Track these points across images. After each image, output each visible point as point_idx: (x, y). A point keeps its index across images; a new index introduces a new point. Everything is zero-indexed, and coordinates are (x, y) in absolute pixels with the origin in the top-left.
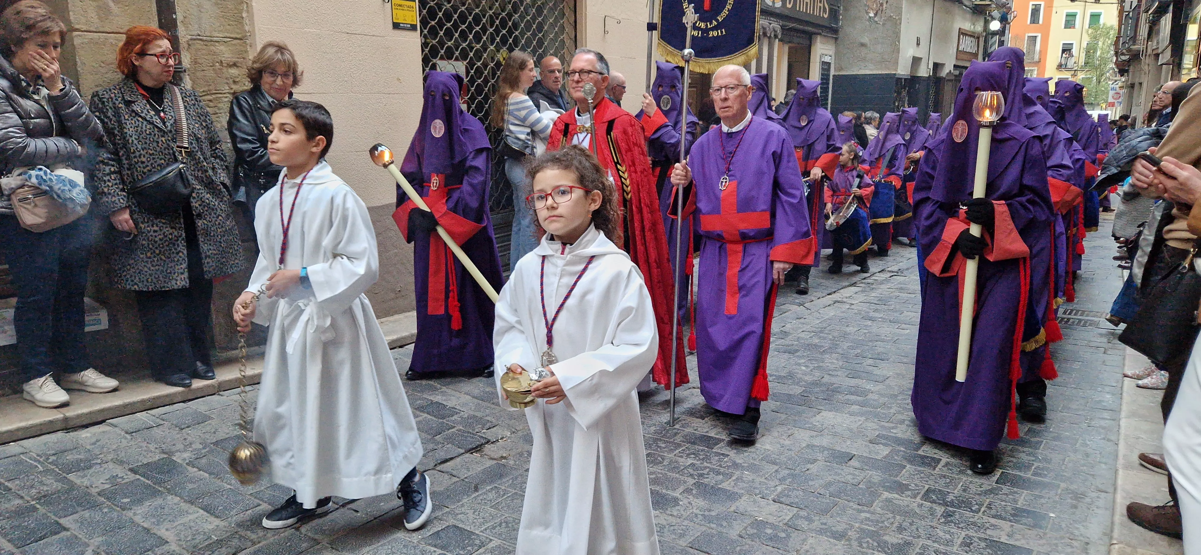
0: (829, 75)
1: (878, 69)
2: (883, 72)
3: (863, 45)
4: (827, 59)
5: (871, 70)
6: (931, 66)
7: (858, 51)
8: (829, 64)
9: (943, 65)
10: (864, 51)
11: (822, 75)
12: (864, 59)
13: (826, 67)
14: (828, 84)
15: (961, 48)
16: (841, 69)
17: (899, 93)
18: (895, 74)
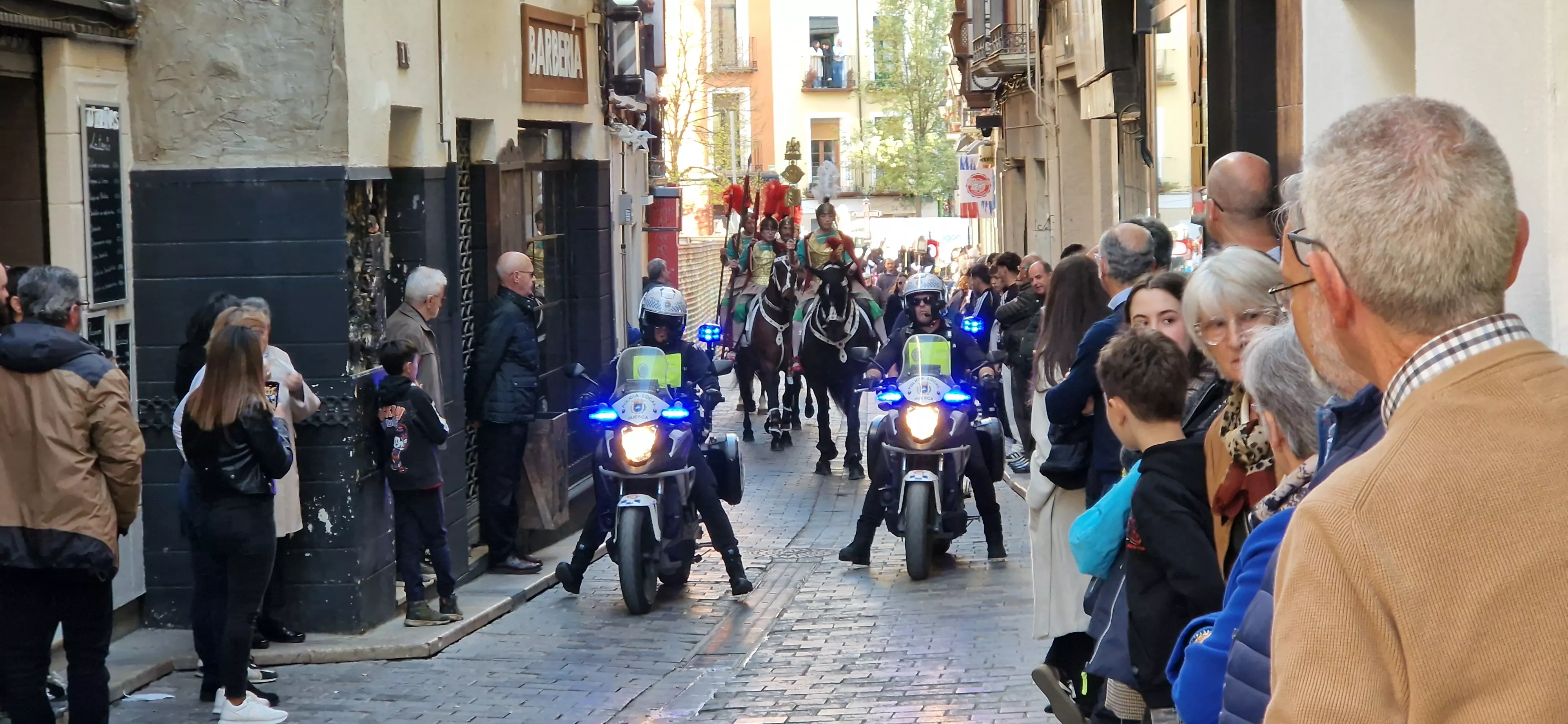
0: (115, 174)
1: (284, 153)
2: (302, 164)
3: (222, 71)
4: (104, 120)
5: (263, 155)
6: (451, 132)
7: (209, 92)
8: (112, 136)
9: (486, 124)
10: (230, 90)
11: (93, 174)
12: (233, 119)
13: (103, 147)
14: (116, 204)
15: (533, 69)
16: (157, 152)
17: (362, 232)
18: (342, 170)
